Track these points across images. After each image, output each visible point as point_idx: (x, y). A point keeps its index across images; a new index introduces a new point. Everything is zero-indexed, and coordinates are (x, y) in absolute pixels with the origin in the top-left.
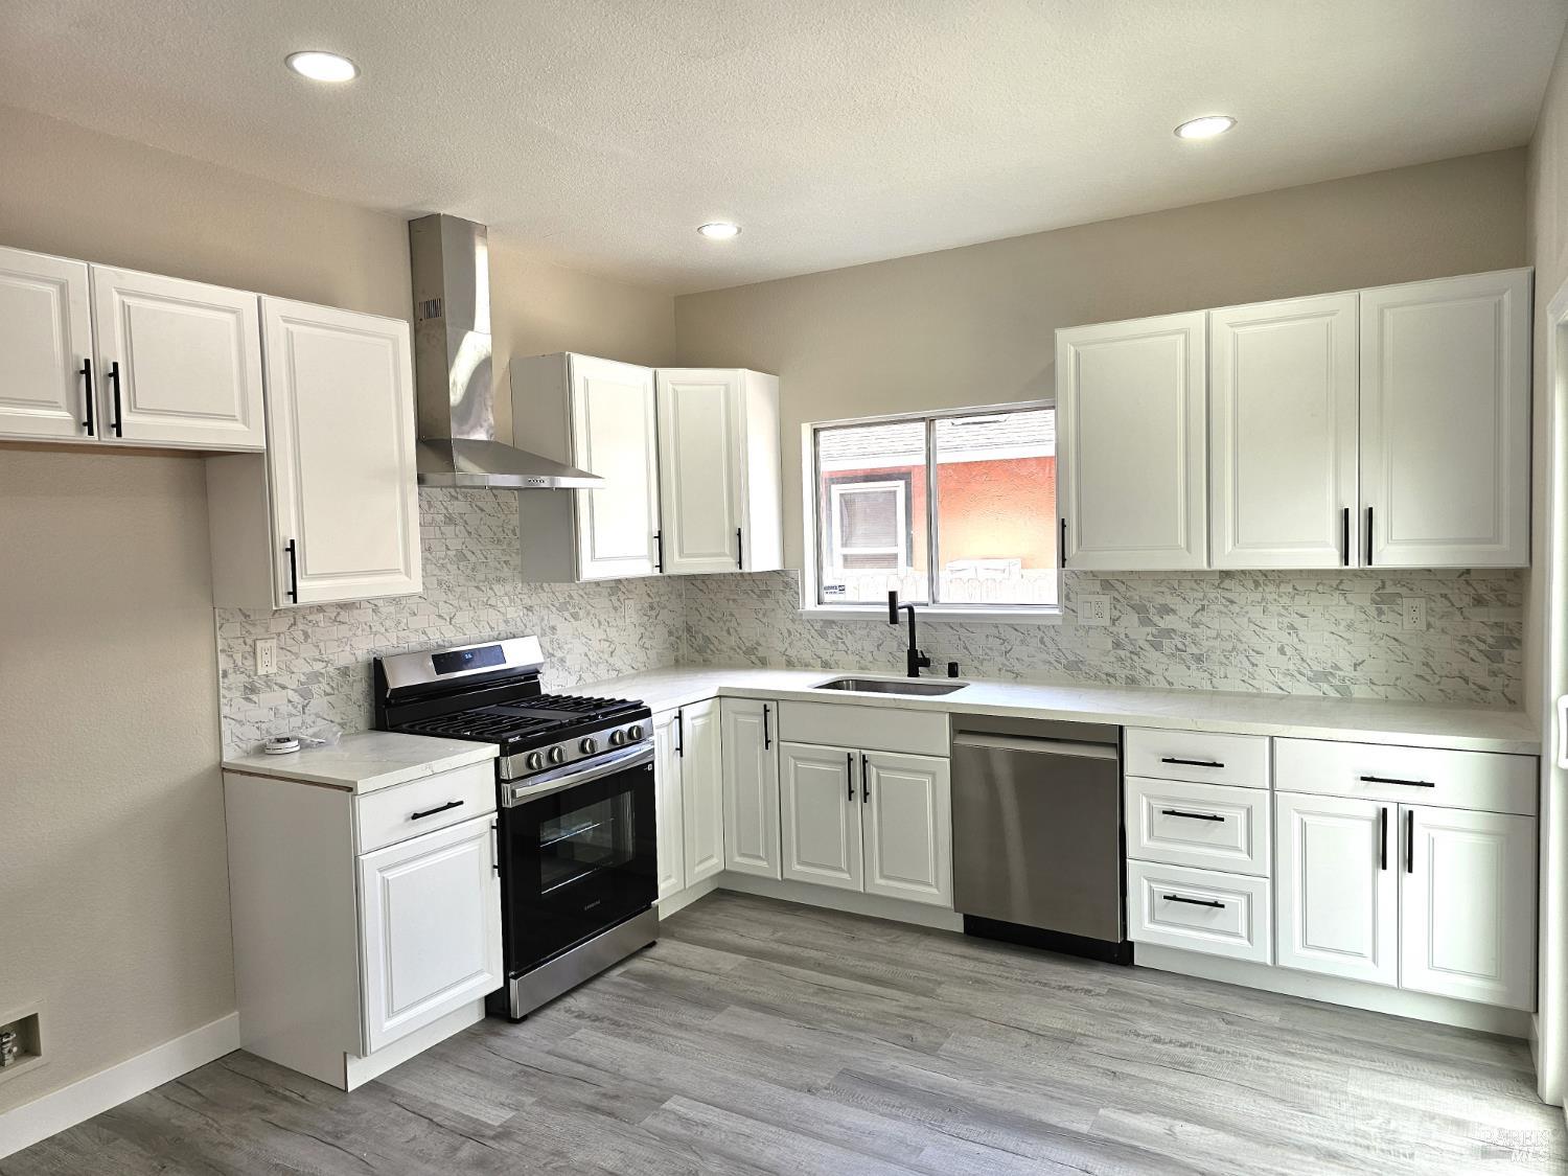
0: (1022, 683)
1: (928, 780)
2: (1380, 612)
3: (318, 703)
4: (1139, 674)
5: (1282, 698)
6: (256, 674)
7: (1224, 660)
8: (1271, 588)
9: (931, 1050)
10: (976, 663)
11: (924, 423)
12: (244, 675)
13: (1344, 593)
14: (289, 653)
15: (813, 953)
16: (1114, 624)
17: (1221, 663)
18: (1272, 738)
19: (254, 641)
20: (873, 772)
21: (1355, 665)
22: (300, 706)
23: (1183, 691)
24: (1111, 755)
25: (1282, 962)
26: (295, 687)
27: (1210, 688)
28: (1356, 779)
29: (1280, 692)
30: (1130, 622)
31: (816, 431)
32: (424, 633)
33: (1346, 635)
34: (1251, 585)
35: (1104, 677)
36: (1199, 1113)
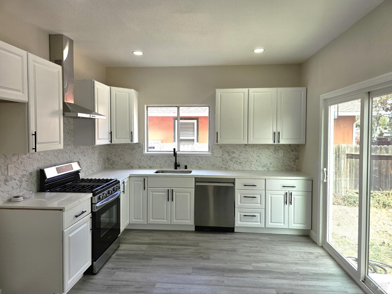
0: (201, 170)
1: (189, 194)
2: (275, 153)
3: (24, 184)
4: (227, 167)
5: (257, 171)
6: (8, 175)
7: (245, 163)
8: (255, 148)
9: (208, 259)
10: (191, 165)
11: (177, 108)
12: (4, 176)
13: (269, 149)
14: (17, 168)
15: (164, 241)
16: (222, 156)
17: (245, 164)
18: (265, 179)
19: (8, 165)
20: (174, 193)
21: (271, 164)
22: (19, 186)
23: (237, 170)
24: (232, 185)
25: (267, 226)
26: (18, 179)
27: (242, 169)
28: (281, 187)
29: (256, 170)
30: (226, 155)
31: (147, 107)
32: (51, 161)
33: (269, 158)
34: (251, 147)
35: (220, 168)
36: (269, 260)
